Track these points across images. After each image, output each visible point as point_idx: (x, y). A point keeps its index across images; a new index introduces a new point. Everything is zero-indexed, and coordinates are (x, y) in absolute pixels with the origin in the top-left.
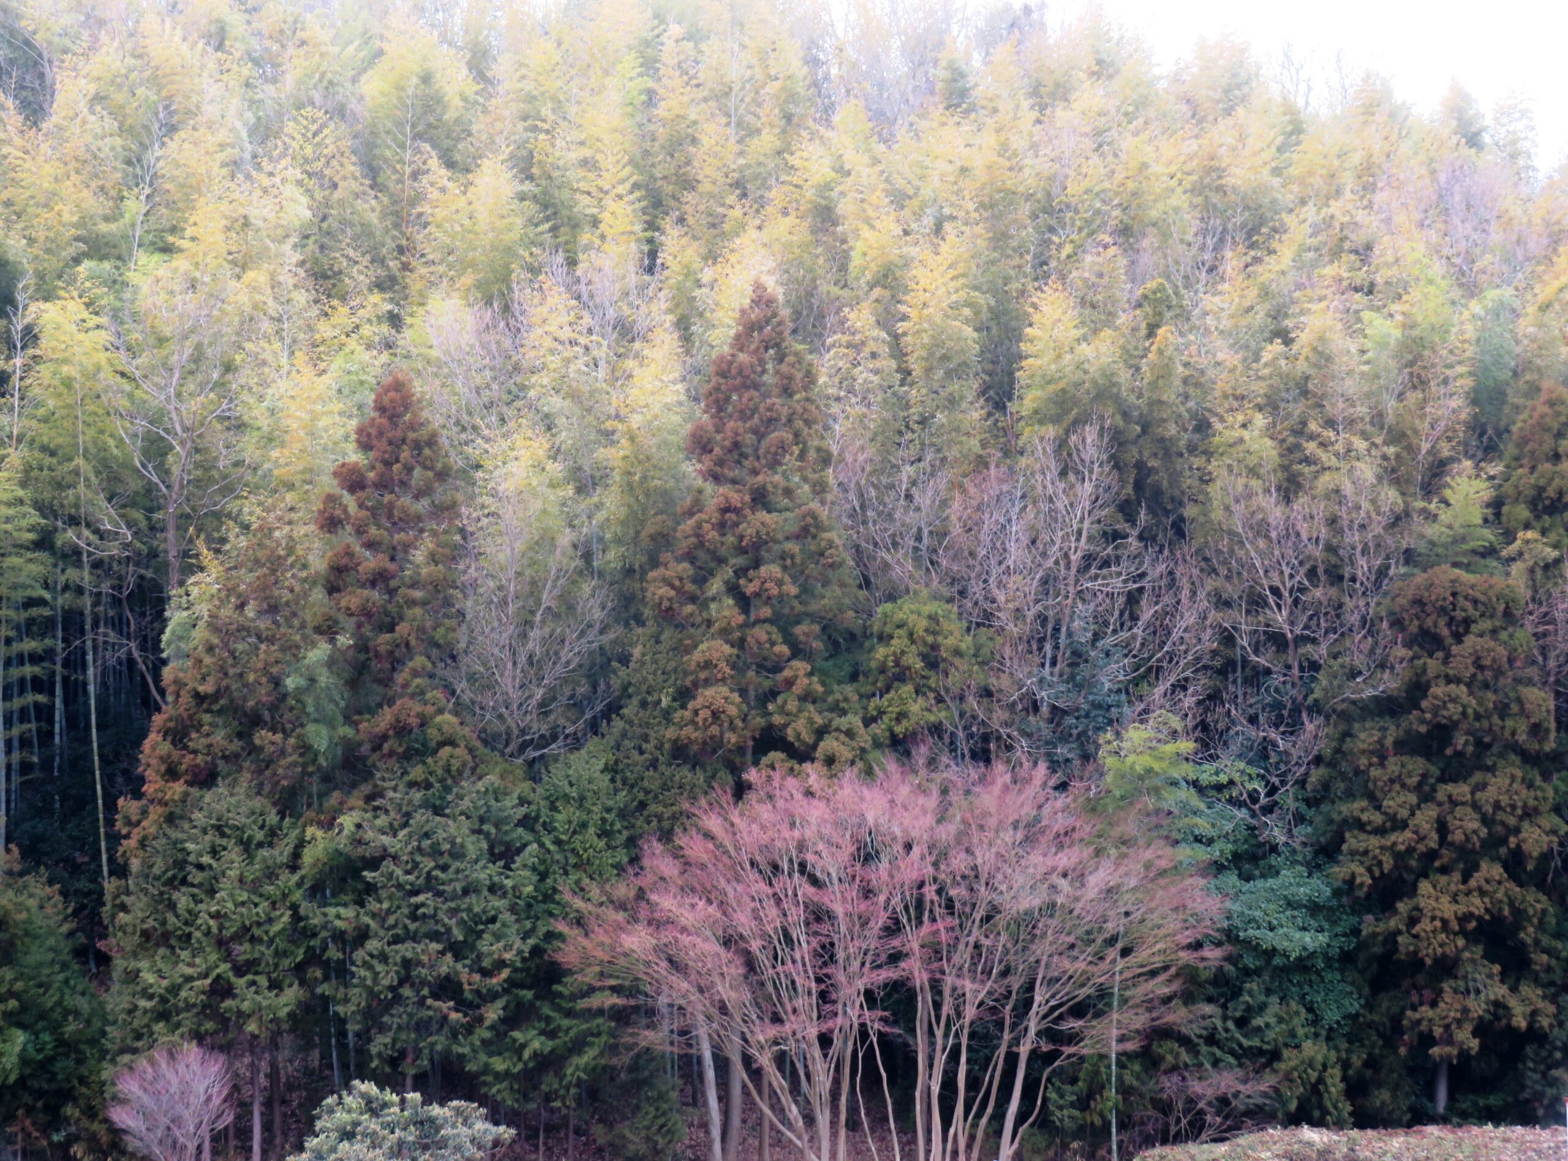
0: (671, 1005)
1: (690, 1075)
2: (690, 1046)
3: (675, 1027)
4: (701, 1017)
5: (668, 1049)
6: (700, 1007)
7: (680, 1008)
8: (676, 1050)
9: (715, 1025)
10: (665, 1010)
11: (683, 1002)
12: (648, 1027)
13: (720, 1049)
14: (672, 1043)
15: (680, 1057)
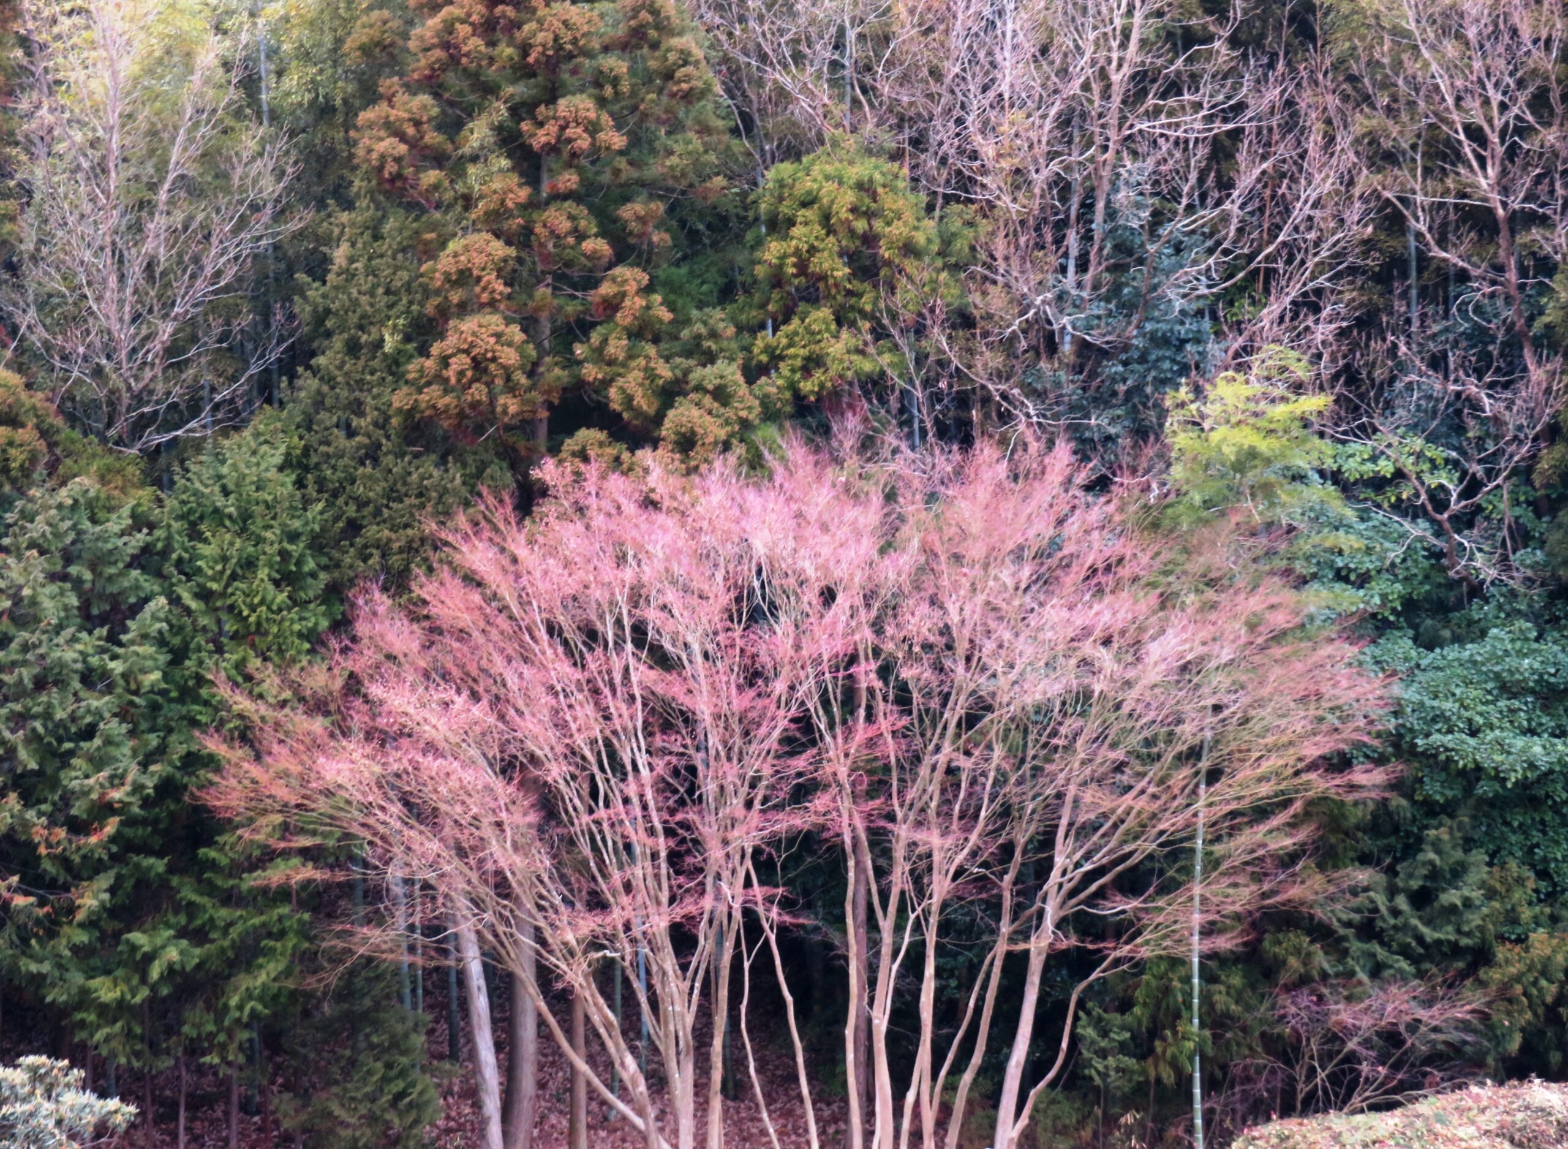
0: (408, 882)
1: (446, 1006)
2: (445, 953)
3: (417, 919)
4: (463, 902)
5: (406, 959)
6: (462, 885)
7: (426, 886)
8: (419, 960)
9: (488, 916)
10: (398, 890)
11: (430, 876)
12: (368, 921)
13: (499, 959)
14: (412, 949)
15: (428, 973)
